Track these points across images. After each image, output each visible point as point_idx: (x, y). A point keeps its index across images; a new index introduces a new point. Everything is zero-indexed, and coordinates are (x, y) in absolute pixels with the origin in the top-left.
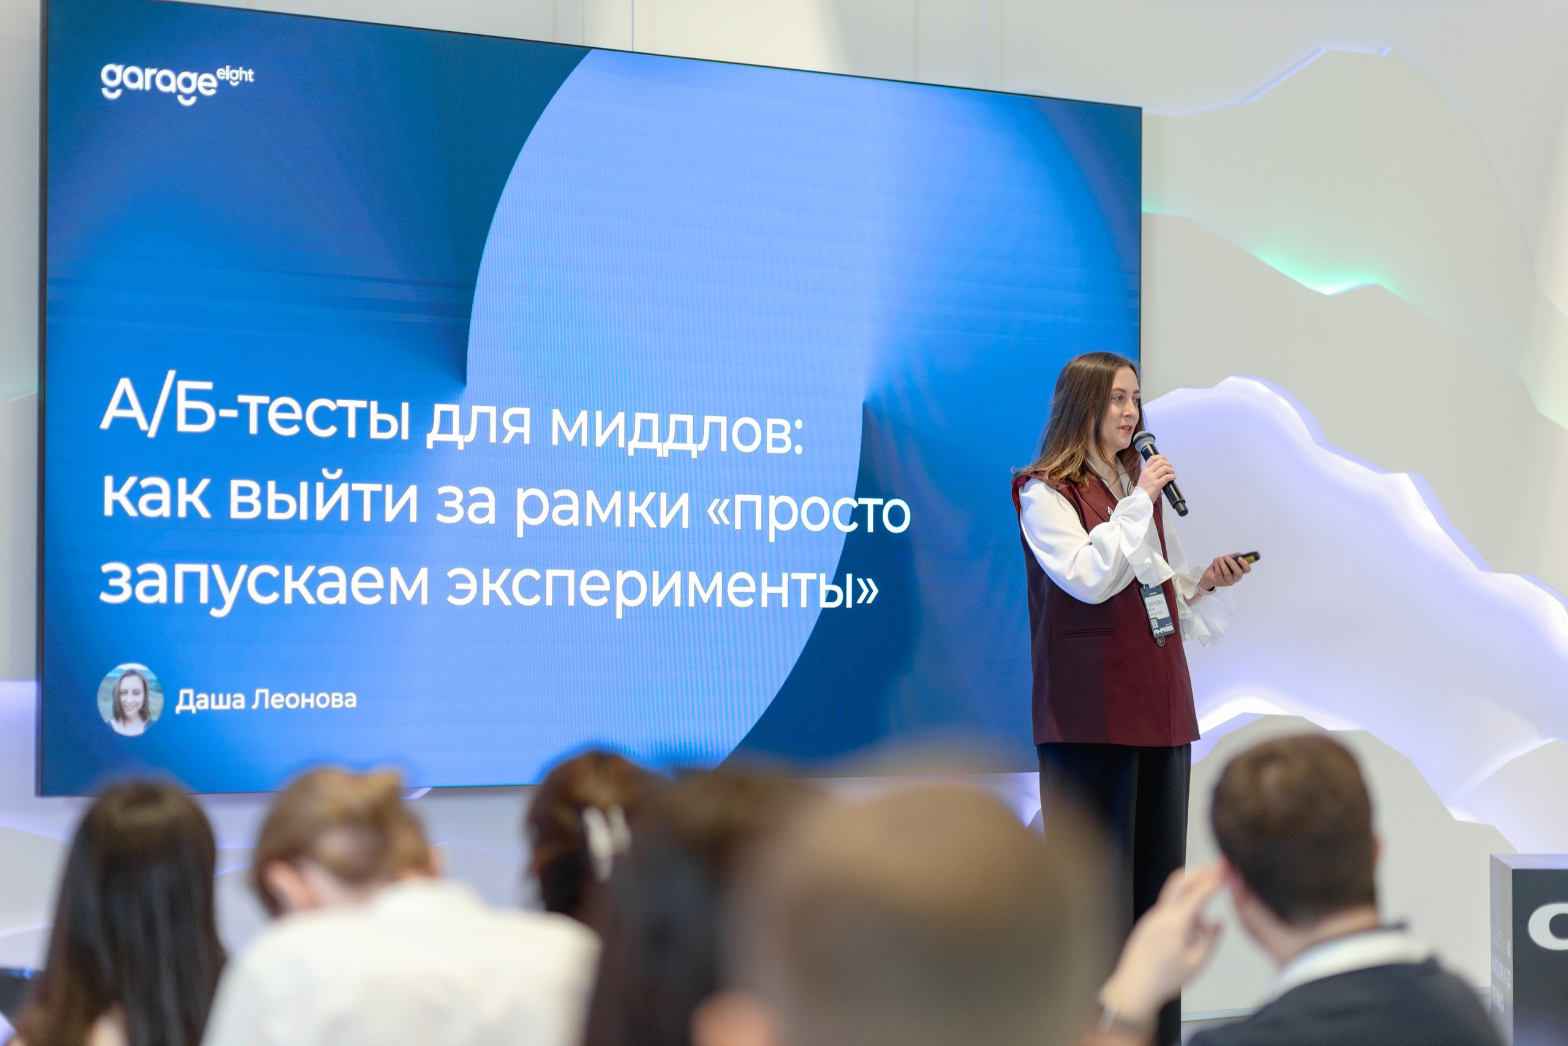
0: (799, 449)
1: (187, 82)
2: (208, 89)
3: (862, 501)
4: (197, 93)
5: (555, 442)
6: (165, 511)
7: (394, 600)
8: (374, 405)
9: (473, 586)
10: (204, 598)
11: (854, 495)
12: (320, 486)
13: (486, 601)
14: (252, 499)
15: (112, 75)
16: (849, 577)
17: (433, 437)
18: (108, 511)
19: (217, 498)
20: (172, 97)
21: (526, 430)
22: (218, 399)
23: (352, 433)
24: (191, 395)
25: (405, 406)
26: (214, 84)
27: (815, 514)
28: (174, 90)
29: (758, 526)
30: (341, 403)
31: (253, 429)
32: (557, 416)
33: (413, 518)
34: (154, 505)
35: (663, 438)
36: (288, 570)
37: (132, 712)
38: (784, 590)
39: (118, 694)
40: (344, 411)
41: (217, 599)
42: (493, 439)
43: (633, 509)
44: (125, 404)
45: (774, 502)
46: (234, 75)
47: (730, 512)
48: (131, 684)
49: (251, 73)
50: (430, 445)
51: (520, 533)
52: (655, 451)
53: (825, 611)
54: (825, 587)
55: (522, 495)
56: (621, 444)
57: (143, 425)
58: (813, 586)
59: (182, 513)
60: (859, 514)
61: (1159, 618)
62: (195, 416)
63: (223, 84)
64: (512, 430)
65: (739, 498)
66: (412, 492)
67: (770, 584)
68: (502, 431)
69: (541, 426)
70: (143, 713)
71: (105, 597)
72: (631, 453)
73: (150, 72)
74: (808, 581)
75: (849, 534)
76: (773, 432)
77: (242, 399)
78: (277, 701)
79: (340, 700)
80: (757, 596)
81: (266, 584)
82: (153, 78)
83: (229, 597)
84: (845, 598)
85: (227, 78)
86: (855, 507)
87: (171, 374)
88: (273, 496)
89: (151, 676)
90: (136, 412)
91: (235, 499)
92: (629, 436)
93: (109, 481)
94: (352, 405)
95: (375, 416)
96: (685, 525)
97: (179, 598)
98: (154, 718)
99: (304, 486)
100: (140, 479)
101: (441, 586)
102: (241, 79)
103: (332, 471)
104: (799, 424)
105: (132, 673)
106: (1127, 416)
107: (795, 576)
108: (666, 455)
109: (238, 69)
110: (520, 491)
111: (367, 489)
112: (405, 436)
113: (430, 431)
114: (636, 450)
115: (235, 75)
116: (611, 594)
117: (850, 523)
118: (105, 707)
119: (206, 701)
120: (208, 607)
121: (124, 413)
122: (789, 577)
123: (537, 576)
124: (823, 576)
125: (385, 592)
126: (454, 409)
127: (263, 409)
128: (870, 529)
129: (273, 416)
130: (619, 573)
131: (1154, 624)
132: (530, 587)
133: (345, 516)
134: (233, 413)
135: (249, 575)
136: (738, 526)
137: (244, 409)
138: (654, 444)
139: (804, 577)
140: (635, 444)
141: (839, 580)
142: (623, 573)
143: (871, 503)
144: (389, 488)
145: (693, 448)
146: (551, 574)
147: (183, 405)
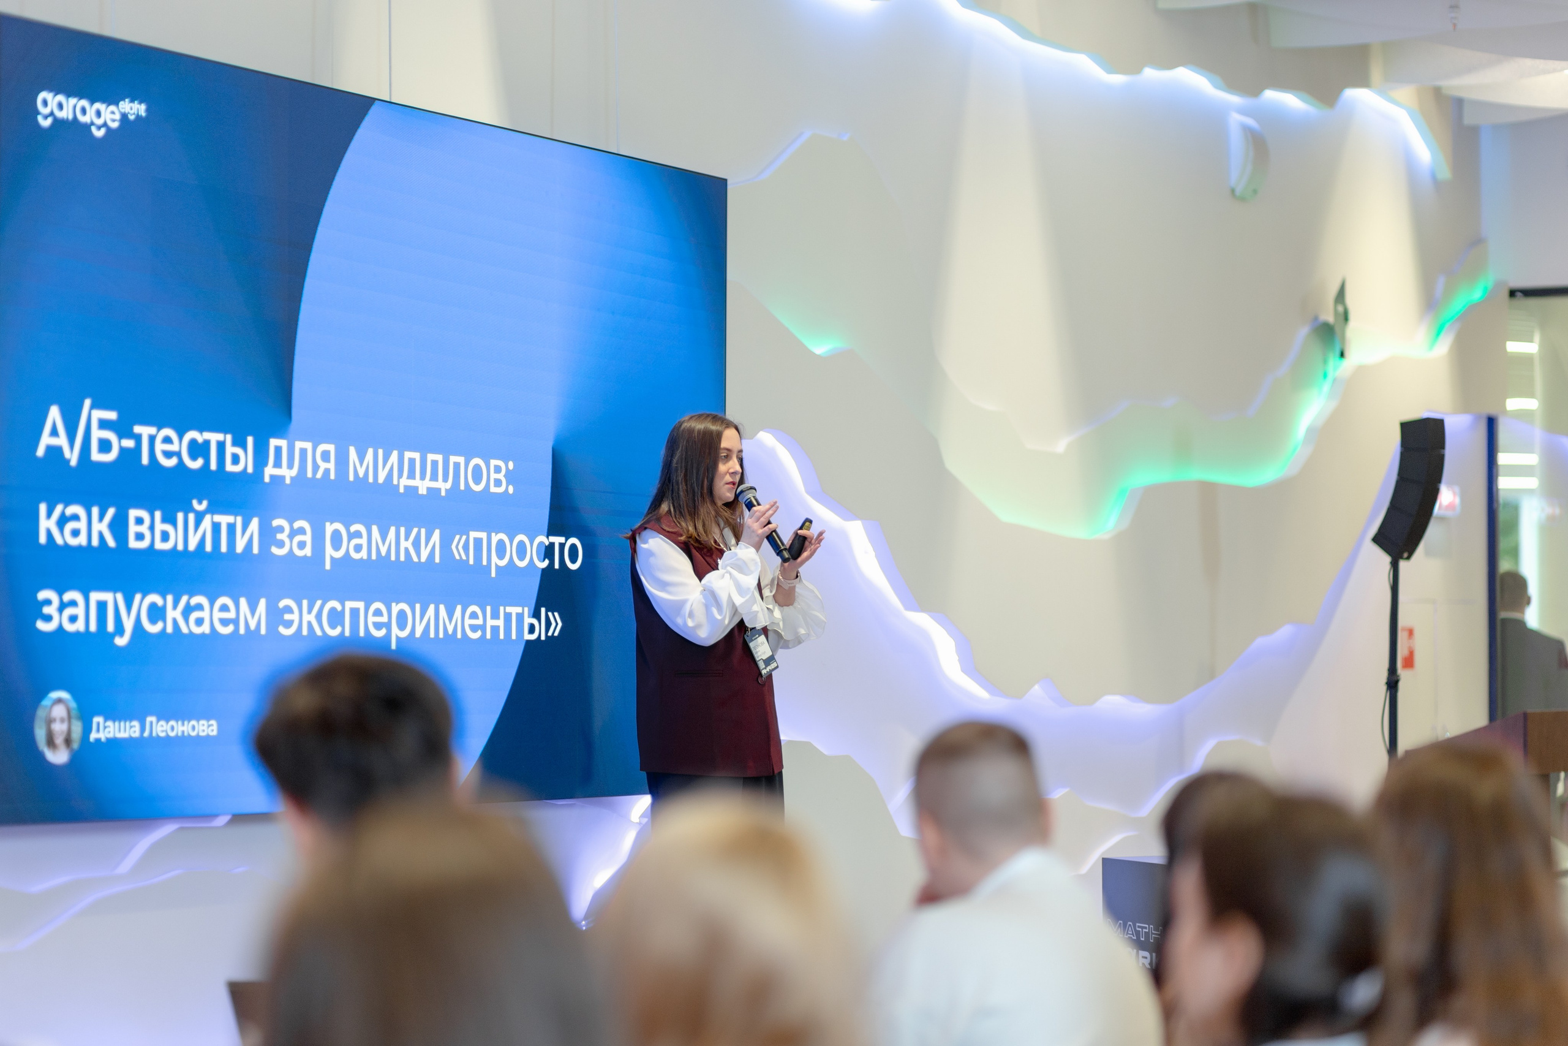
0: (511, 490)
1: (98, 114)
2: (114, 121)
3: (552, 539)
4: (105, 125)
5: (351, 478)
6: (82, 540)
7: (242, 631)
8: (229, 437)
9: (295, 617)
10: (111, 627)
11: (546, 534)
12: (191, 517)
13: (305, 632)
14: (144, 529)
15: (45, 103)
16: (543, 610)
17: (269, 471)
18: (43, 539)
19: (119, 527)
20: (87, 127)
21: (331, 466)
22: (122, 429)
23: (213, 466)
24: (104, 424)
25: (250, 440)
26: (117, 116)
27: (521, 551)
28: (89, 121)
29: (485, 563)
30: (207, 435)
31: (145, 460)
32: (352, 450)
33: (256, 550)
34: (76, 533)
35: (423, 478)
36: (170, 598)
37: (59, 740)
38: (500, 623)
39: (50, 721)
40: (207, 443)
41: (120, 629)
42: (310, 475)
43: (404, 544)
44: (54, 433)
45: (495, 538)
46: (131, 109)
47: (466, 547)
48: (59, 711)
49: (143, 107)
50: (267, 479)
51: (328, 566)
52: (417, 488)
53: (528, 642)
54: (528, 620)
55: (330, 528)
56: (395, 482)
57: (67, 453)
58: (520, 617)
59: (95, 542)
60: (549, 551)
61: (764, 659)
62: (105, 446)
63: (124, 116)
64: (323, 465)
65: (473, 535)
66: (255, 523)
67: (492, 618)
68: (316, 467)
69: (342, 461)
70: (68, 741)
71: (41, 625)
72: (402, 490)
73: (73, 101)
74: (517, 614)
75: (543, 570)
76: (495, 473)
77: (137, 429)
78: (161, 728)
79: (205, 728)
80: (483, 628)
81: (156, 613)
82: (75, 107)
83: (129, 625)
84: (540, 633)
85: (127, 112)
86: (547, 545)
87: (87, 403)
88: (160, 527)
89: (73, 705)
90: (62, 441)
91: (133, 529)
92: (400, 476)
93: (43, 508)
94: (214, 437)
95: (230, 449)
96: (437, 560)
97: (93, 627)
98: (75, 745)
99: (180, 516)
100: (65, 507)
101: (276, 616)
102: (136, 113)
103: (200, 503)
104: (511, 465)
105: (59, 701)
106: (733, 473)
107: (509, 609)
108: (425, 492)
109: (134, 103)
110: (328, 524)
111: (224, 520)
112: (250, 470)
113: (266, 464)
114: (406, 487)
115: (135, 109)
116: (388, 626)
117: (544, 560)
118: (40, 734)
119: (111, 729)
120: (112, 636)
121: (54, 441)
122: (505, 609)
123: (339, 608)
124: (526, 609)
125: (235, 622)
126: (283, 443)
127: (152, 439)
128: (557, 566)
129: (159, 447)
130: (394, 605)
131: (761, 665)
132: (336, 618)
133: (208, 548)
134: (129, 443)
135: (143, 602)
136: (471, 562)
137: (138, 438)
138: (416, 482)
139: (514, 610)
140: (405, 482)
141: (536, 615)
142: (397, 604)
143: (557, 540)
144: (239, 519)
145: (444, 486)
146: (349, 605)
147: (97, 434)
